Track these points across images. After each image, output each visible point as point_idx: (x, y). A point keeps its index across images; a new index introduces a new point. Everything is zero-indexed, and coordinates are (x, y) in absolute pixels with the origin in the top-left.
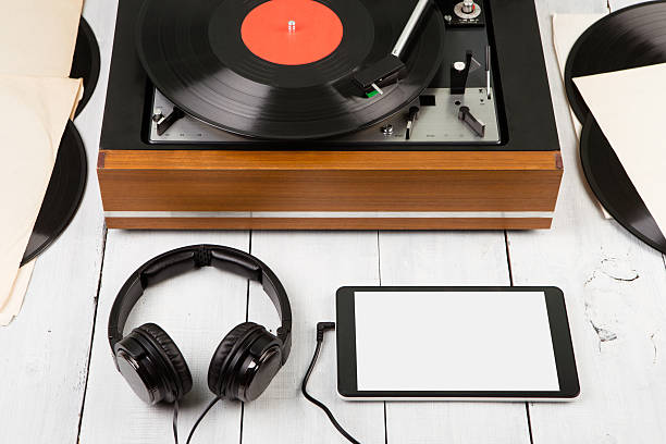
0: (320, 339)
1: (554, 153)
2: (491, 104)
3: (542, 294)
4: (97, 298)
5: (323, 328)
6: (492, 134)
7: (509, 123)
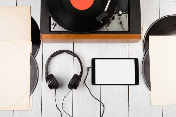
0: (88, 70)
1: (140, 34)
2: (127, 19)
3: (134, 60)
4: (42, 59)
5: (89, 68)
6: (127, 29)
7: (131, 26)
